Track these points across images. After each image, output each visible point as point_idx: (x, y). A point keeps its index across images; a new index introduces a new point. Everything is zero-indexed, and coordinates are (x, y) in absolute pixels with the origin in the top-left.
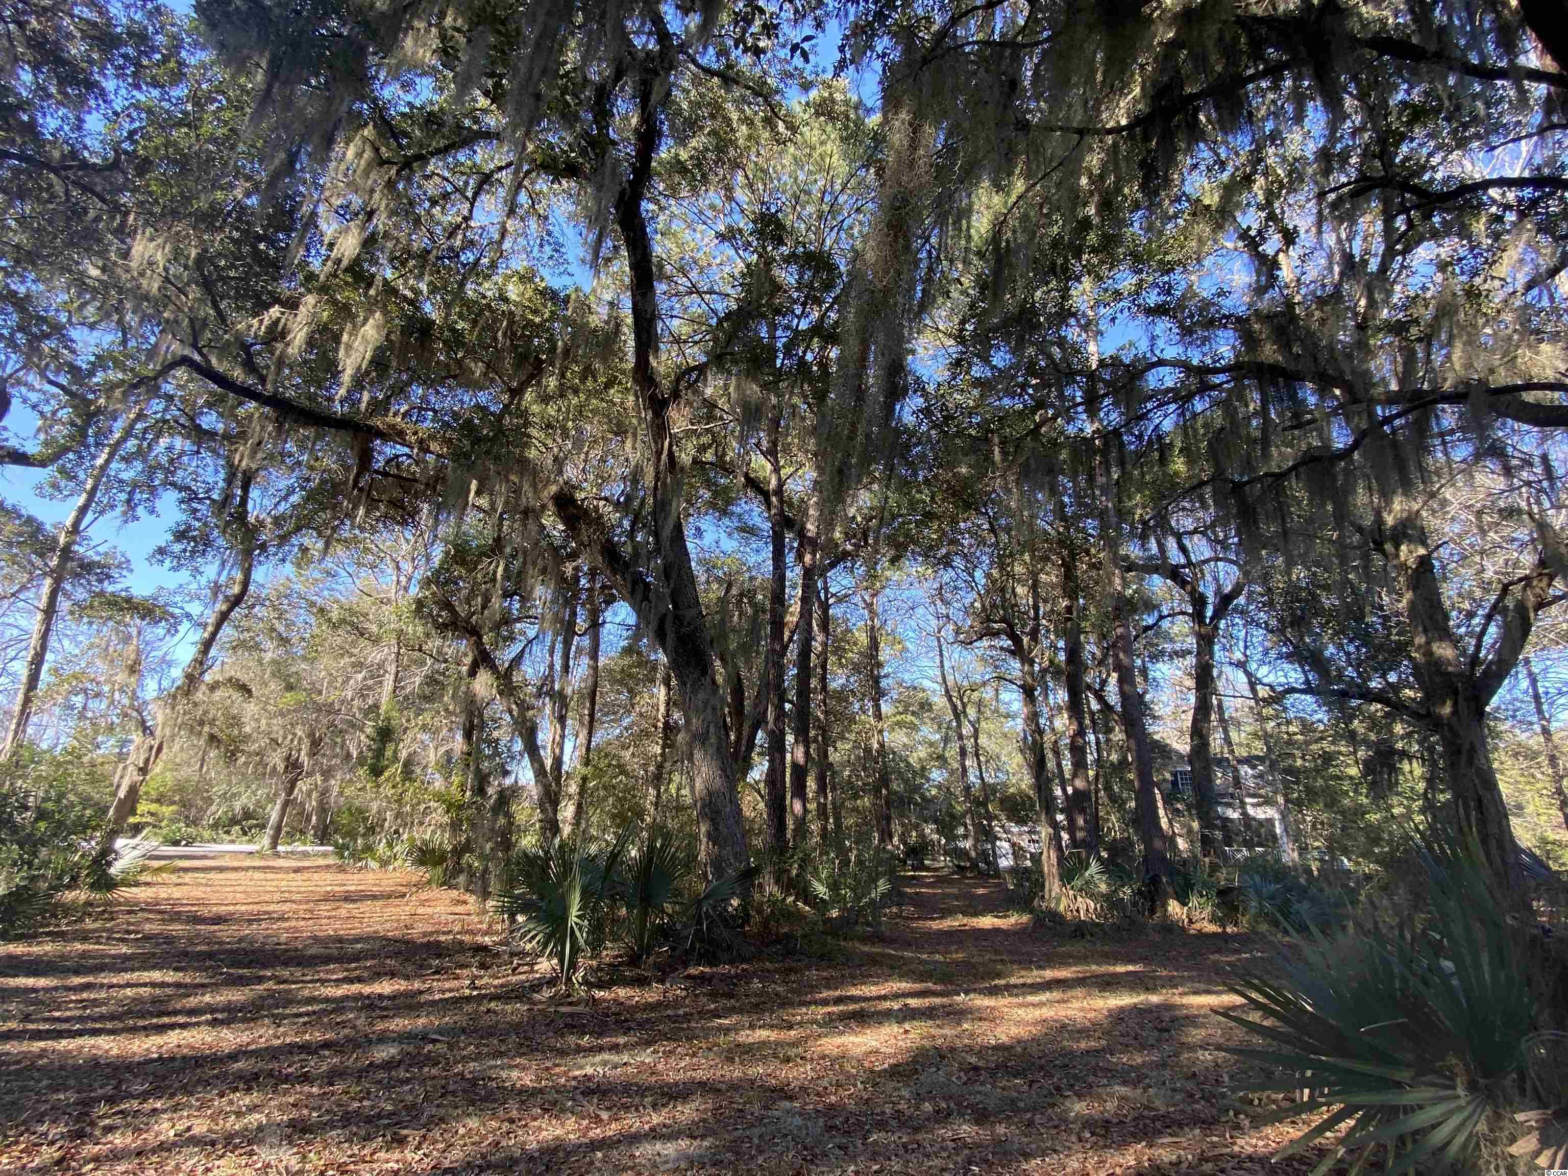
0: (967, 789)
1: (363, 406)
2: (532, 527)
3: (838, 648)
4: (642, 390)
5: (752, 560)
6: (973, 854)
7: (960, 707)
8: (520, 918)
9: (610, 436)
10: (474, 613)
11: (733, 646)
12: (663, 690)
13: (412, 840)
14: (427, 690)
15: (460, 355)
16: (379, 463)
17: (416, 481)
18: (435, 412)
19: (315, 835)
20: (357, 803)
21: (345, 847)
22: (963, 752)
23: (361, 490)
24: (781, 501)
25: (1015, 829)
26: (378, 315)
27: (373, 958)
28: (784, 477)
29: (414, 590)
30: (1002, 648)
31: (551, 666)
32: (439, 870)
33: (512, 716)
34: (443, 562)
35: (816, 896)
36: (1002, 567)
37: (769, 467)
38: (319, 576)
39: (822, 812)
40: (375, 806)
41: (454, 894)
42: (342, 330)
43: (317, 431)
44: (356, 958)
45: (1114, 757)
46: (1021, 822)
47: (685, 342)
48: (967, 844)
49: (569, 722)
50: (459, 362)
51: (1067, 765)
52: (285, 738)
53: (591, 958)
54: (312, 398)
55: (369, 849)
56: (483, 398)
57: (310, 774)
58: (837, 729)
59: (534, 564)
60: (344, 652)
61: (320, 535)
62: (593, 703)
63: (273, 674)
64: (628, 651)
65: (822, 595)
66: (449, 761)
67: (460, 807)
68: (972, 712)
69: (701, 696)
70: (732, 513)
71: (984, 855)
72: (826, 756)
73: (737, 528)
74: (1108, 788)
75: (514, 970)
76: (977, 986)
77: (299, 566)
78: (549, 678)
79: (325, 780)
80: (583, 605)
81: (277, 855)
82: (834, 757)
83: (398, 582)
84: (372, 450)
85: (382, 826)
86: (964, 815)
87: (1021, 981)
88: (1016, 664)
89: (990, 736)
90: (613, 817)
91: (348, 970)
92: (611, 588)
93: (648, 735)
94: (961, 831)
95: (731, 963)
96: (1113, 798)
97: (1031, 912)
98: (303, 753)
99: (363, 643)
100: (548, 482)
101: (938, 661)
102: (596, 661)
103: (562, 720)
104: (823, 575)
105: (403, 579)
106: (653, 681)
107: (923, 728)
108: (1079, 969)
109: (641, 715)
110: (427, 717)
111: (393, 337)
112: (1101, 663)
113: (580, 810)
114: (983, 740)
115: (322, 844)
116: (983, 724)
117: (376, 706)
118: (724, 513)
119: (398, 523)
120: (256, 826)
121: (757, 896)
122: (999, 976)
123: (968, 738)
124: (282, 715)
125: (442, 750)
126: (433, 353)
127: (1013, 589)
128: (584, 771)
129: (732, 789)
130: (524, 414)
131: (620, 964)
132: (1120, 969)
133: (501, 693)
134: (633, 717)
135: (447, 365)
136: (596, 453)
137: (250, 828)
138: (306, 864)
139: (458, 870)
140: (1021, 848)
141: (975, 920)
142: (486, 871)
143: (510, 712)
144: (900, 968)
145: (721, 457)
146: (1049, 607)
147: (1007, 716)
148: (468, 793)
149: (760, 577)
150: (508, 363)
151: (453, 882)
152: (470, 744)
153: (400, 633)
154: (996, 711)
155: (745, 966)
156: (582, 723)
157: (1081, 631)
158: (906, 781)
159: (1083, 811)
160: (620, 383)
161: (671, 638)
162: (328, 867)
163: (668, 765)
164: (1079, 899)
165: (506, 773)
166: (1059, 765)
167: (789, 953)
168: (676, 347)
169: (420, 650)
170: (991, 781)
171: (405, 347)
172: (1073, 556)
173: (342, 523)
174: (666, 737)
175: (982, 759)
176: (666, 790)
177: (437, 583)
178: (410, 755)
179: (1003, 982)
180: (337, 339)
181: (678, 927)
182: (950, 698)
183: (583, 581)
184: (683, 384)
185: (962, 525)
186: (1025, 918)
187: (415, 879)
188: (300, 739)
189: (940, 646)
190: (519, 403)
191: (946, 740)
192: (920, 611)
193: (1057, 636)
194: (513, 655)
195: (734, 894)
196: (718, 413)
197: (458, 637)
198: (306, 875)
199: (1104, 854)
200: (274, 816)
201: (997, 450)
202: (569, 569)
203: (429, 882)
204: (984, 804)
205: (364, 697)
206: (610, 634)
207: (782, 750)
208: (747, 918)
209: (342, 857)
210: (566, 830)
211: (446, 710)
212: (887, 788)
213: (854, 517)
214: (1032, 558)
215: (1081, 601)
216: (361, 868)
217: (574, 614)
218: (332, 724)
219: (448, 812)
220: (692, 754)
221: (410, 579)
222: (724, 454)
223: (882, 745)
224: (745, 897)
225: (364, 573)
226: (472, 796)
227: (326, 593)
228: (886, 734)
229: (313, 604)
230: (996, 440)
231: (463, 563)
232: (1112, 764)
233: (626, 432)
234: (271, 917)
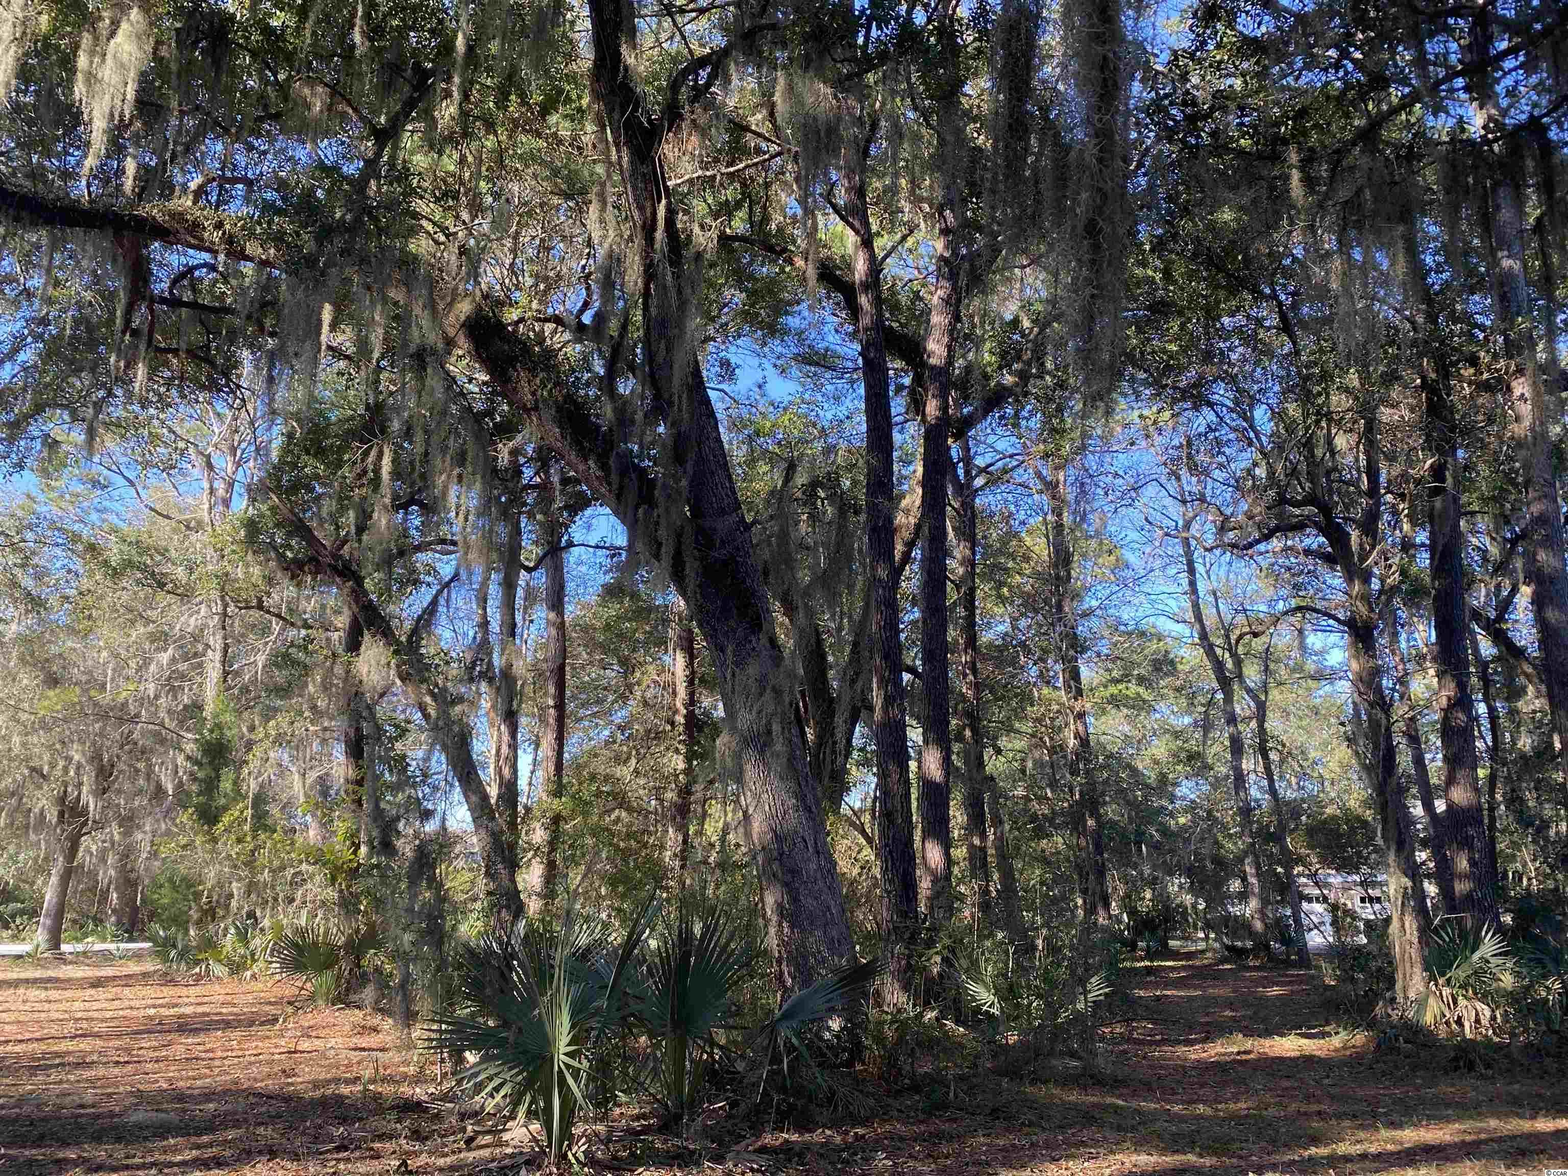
0: (1246, 811)
1: (128, 183)
2: (434, 382)
3: (996, 567)
4: (610, 112)
5: (828, 414)
6: (1258, 925)
7: (1229, 665)
8: (471, 1057)
9: (556, 200)
10: (345, 542)
11: (804, 577)
12: (680, 660)
13: (278, 928)
14: (280, 677)
15: (281, 77)
16: (161, 286)
17: (227, 310)
18: (249, 183)
19: (119, 923)
20: (182, 869)
21: (169, 943)
22: (1236, 746)
23: (135, 333)
24: (878, 301)
25: (1336, 879)
26: (135, 14)
27: (236, 1125)
28: (880, 254)
29: (240, 504)
30: (1307, 552)
31: (484, 624)
32: (328, 977)
33: (426, 716)
34: (286, 450)
35: (977, 1010)
36: (1306, 398)
37: (851, 239)
38: (79, 488)
39: (978, 859)
40: (211, 875)
41: (357, 1016)
42: (76, 47)
43: (51, 234)
44: (210, 1126)
45: (1525, 743)
46: (1346, 865)
47: (682, 11)
48: (1249, 909)
49: (523, 721)
50: (283, 89)
51: (1435, 762)
52: (53, 766)
53: (595, 1120)
54: (37, 174)
55: (210, 944)
56: (328, 150)
57: (99, 825)
58: (998, 713)
59: (444, 450)
60: (135, 616)
61: (75, 418)
62: (561, 686)
63: (22, 659)
64: (612, 592)
65: (961, 472)
66: (325, 793)
67: (354, 873)
68: (1252, 673)
69: (753, 670)
70: (786, 331)
71: (1279, 928)
72: (981, 764)
73: (797, 358)
74: (1515, 800)
75: (470, 1141)
76: (1276, 1158)
77: (45, 473)
78: (483, 647)
79: (127, 834)
80: (531, 515)
81: (61, 959)
82: (994, 764)
83: (212, 491)
84: (148, 261)
85: (227, 907)
86: (1240, 860)
87: (1358, 1149)
88: (1335, 579)
89: (1286, 713)
90: (613, 882)
91: (198, 1147)
92: (578, 482)
93: (659, 736)
94: (1235, 885)
95: (834, 1125)
96: (1525, 819)
97: (1370, 1026)
98: (85, 789)
99: (163, 599)
100: (455, 296)
101: (1185, 582)
102: (561, 613)
103: (511, 718)
104: (960, 435)
105: (220, 486)
106: (662, 642)
107: (1162, 706)
108: (1467, 1125)
109: (645, 703)
110: (282, 721)
111: (164, 52)
112: (1501, 568)
113: (552, 875)
114: (1273, 724)
115: (131, 940)
116: (1275, 695)
117: (197, 707)
118: (772, 330)
119: (203, 388)
120: (22, 912)
121: (873, 1013)
122: (1315, 1140)
123: (1247, 720)
124: (44, 725)
125: (312, 776)
126: (233, 73)
127: (1330, 441)
128: (557, 804)
129: (819, 829)
130: (402, 175)
131: (646, 1130)
132: (1544, 1125)
133: (404, 678)
134: (633, 705)
135: (262, 98)
136: (531, 234)
137: (13, 917)
138: (108, 972)
139: (359, 979)
140: (1347, 912)
141: (1267, 1042)
142: (406, 980)
143: (422, 708)
144: (1133, 1128)
145: (759, 224)
146: (1396, 470)
147: (1319, 676)
148: (363, 850)
149: (843, 445)
150: (368, 82)
151: (353, 997)
152: (359, 767)
153: (224, 579)
154: (1299, 668)
155: (860, 1131)
156: (543, 720)
157: (1461, 512)
158: (1132, 804)
159: (1466, 843)
160: (568, 100)
161: (691, 568)
162: (145, 975)
163: (698, 787)
164: (1462, 1001)
165: (427, 815)
166: (1419, 761)
167: (938, 1107)
168: (667, 23)
169: (260, 606)
170: (1290, 795)
171: (187, 69)
172: (1445, 370)
173: (110, 394)
174: (692, 740)
175: (1273, 756)
176: (700, 833)
177: (278, 489)
178: (262, 786)
179: (1323, 1151)
180: (68, 63)
181: (740, 1066)
182: (1210, 650)
183: (528, 472)
184: (684, 94)
185: (1226, 320)
186: (1360, 1038)
187: (289, 991)
188: (79, 767)
189: (1189, 555)
190: (393, 158)
191: (1206, 726)
192: (1151, 490)
193: (1414, 523)
194: (417, 610)
195: (832, 1010)
196: (751, 141)
197: (323, 583)
198: (112, 991)
199: (1508, 919)
200: (50, 896)
201: (1296, 175)
202: (503, 454)
203: (312, 998)
204: (1278, 838)
205: (174, 691)
206: (580, 563)
207: (902, 758)
208: (857, 1051)
209: (166, 959)
210: (534, 906)
211: (314, 708)
212: (1098, 818)
213: (1016, 322)
214: (1365, 377)
215: (1460, 453)
216: (199, 978)
217: (517, 532)
218: (127, 739)
219: (333, 879)
220: (741, 771)
221: (231, 485)
222: (766, 219)
223: (1084, 741)
224: (852, 1014)
225: (154, 478)
226: (370, 856)
227: (94, 517)
228: (1090, 720)
229: (76, 538)
230: (1294, 157)
231: (320, 452)
232: (1523, 756)
233: (583, 192)
234: (62, 1062)
